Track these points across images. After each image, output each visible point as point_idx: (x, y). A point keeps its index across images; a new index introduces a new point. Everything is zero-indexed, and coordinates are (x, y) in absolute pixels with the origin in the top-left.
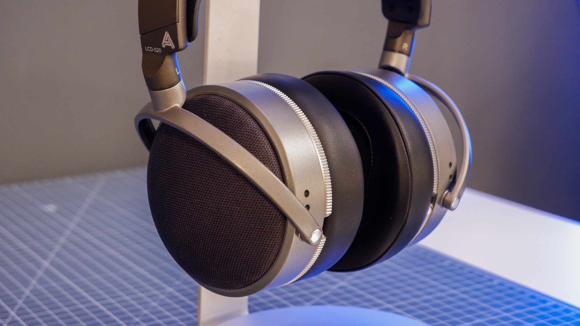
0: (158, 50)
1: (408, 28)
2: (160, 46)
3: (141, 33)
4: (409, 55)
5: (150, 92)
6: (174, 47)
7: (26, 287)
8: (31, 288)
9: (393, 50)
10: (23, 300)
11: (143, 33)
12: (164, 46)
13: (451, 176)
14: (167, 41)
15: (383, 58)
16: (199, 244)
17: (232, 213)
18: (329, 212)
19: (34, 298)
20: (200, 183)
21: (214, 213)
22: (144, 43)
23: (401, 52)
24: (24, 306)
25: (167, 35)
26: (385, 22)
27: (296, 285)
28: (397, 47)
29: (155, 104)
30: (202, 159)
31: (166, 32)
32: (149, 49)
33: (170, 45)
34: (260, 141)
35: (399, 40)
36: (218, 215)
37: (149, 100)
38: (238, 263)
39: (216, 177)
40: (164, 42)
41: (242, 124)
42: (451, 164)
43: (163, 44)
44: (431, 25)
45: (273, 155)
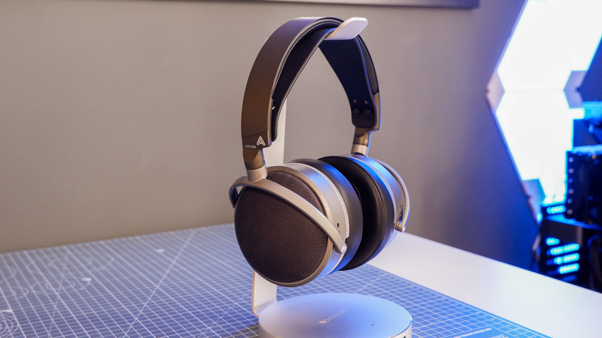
0: (254, 147)
1: (367, 131)
2: (255, 144)
3: (243, 138)
4: (367, 146)
5: (247, 170)
6: (265, 145)
7: (160, 279)
8: (163, 279)
9: (359, 144)
10: (159, 285)
11: (244, 137)
12: (258, 145)
13: (401, 213)
14: (261, 141)
15: (353, 148)
16: (275, 257)
17: (297, 238)
18: (348, 236)
19: (165, 284)
20: (277, 222)
21: (286, 239)
22: (244, 143)
23: (363, 144)
24: (160, 288)
25: (260, 138)
26: (354, 127)
27: (327, 278)
28: (361, 142)
29: (250, 177)
30: (278, 208)
31: (260, 137)
32: (248, 146)
33: (262, 144)
34: (312, 196)
35: (362, 138)
36: (289, 239)
37: (246, 175)
38: (299, 266)
39: (287, 218)
40: (258, 142)
41: (300, 187)
42: (400, 206)
43: (257, 143)
44: (380, 128)
45: (320, 204)
